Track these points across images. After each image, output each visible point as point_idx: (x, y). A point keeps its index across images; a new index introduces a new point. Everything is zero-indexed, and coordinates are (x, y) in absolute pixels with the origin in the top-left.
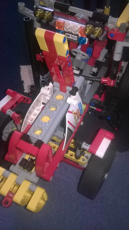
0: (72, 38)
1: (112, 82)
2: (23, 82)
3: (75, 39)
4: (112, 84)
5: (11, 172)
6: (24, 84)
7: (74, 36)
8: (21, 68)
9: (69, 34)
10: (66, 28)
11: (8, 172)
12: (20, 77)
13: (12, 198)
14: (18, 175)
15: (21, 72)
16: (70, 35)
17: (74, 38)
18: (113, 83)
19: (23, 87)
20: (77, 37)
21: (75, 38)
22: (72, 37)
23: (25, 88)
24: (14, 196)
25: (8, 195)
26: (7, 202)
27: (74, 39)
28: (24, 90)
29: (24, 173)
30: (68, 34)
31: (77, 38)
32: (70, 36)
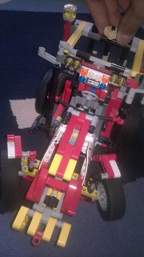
0: (93, 84)
1: (122, 121)
2: (15, 117)
3: (96, 85)
4: (122, 123)
5: (34, 210)
6: (17, 120)
7: (96, 82)
8: (11, 103)
9: (91, 81)
10: (90, 76)
11: (32, 211)
12: (11, 112)
13: (41, 236)
14: (43, 213)
16: (93, 81)
17: (95, 84)
18: (123, 122)
19: (16, 122)
20: (98, 83)
21: (97, 84)
22: (94, 83)
23: (18, 124)
24: (43, 234)
25: (36, 234)
26: (37, 241)
27: (95, 85)
28: (18, 126)
29: (48, 210)
30: (90, 80)
32: (92, 83)
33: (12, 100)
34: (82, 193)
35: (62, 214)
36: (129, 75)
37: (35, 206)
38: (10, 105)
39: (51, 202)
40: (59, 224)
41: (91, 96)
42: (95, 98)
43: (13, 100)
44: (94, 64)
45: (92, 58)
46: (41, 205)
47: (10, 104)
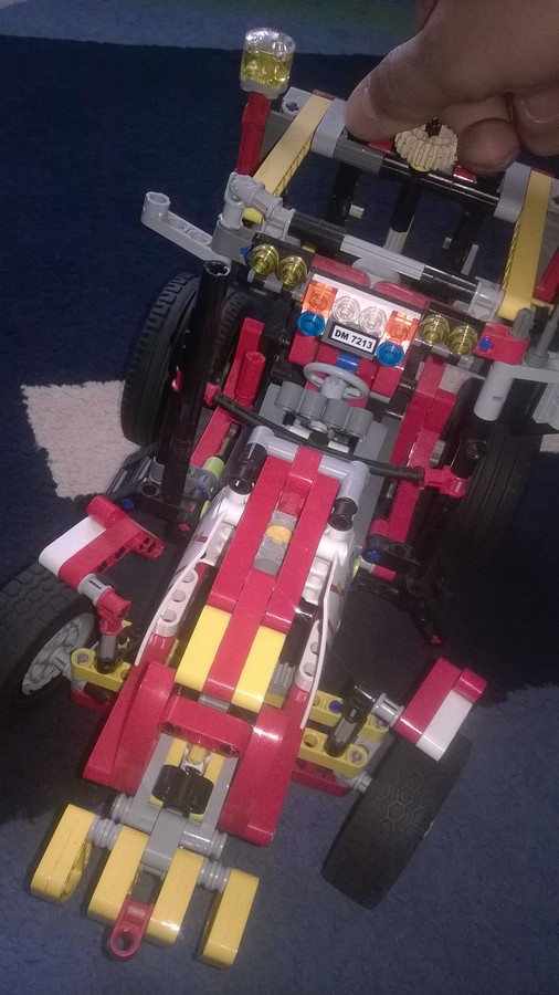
0: (354, 344)
1: (460, 483)
2: (44, 452)
3: (365, 348)
4: (457, 490)
5: (117, 822)
6: (51, 462)
7: (364, 338)
8: (26, 398)
9: (347, 331)
10: (342, 314)
11: (107, 824)
12: (27, 433)
13: (142, 923)
14: (149, 834)
15: (28, 411)
16: (351, 333)
17: (362, 343)
18: (461, 489)
19: (49, 474)
20: (374, 342)
21: (367, 344)
22: (357, 340)
23: (56, 480)
24: (149, 913)
25: (125, 915)
26: (127, 940)
27: (361, 347)
28: (55, 486)
29: (172, 822)
30: (342, 330)
31: (373, 346)
32: (351, 338)
33: (33, 385)
34: (300, 755)
35: (225, 836)
36: (492, 310)
37: (120, 805)
38: (25, 407)
39: (183, 792)
40: (214, 876)
41: (342, 383)
42: (358, 394)
43: (36, 388)
44: (357, 264)
45: (351, 244)
46: (143, 803)
47: (25, 402)
